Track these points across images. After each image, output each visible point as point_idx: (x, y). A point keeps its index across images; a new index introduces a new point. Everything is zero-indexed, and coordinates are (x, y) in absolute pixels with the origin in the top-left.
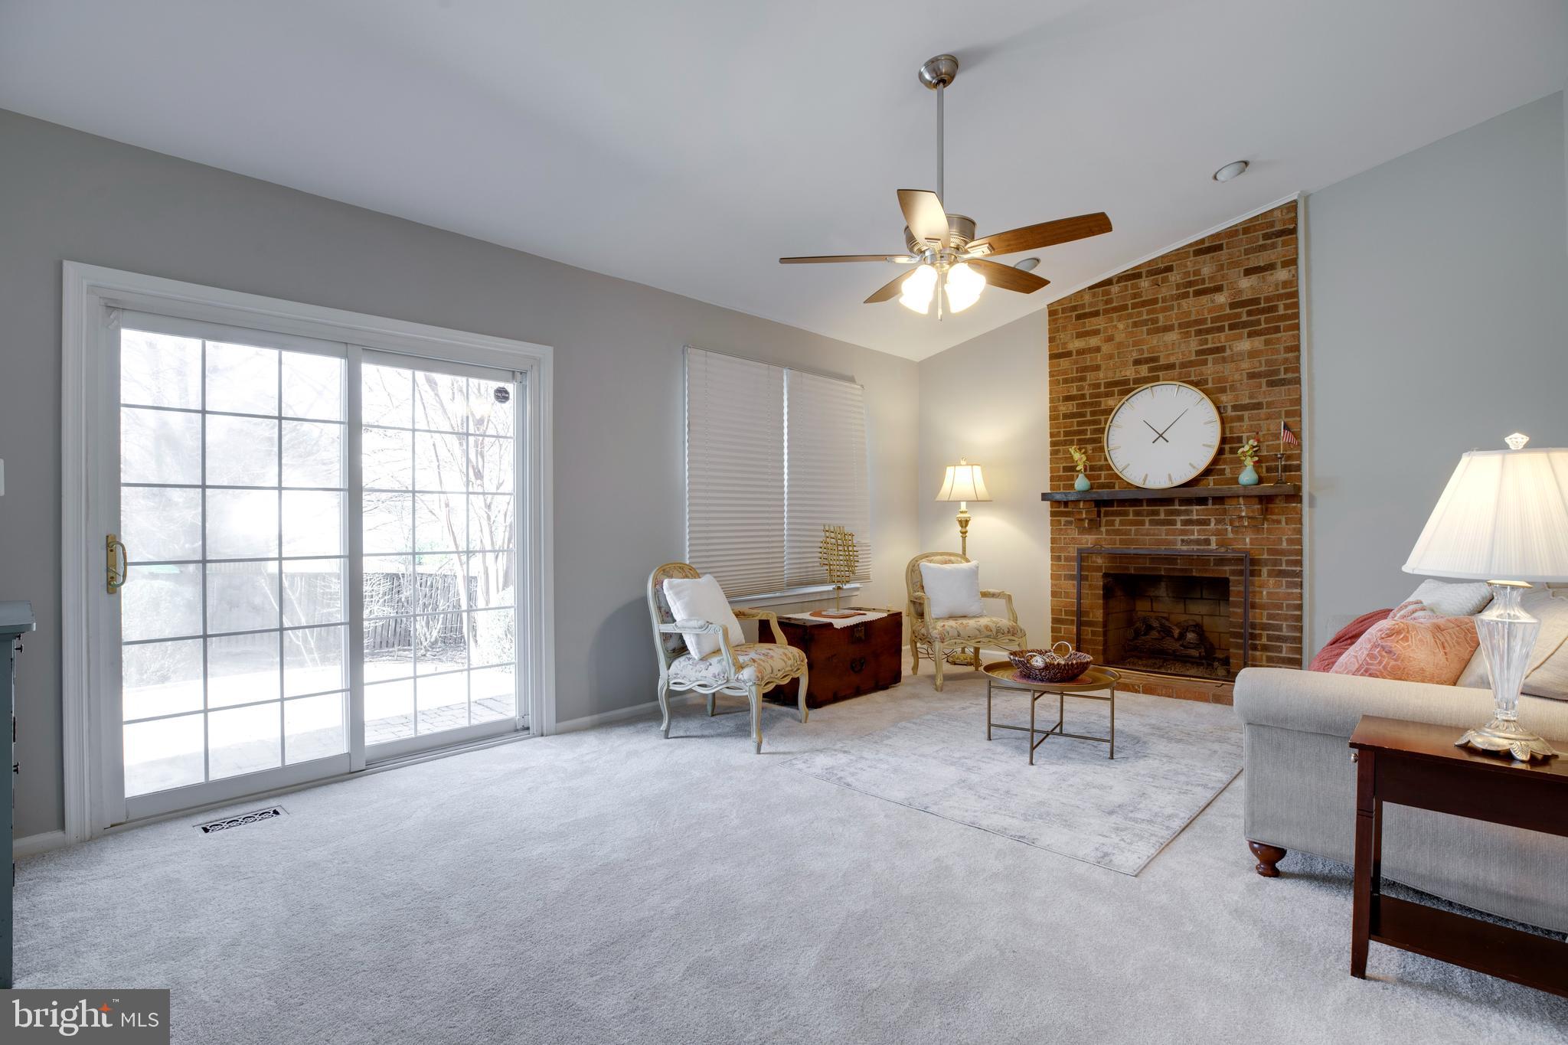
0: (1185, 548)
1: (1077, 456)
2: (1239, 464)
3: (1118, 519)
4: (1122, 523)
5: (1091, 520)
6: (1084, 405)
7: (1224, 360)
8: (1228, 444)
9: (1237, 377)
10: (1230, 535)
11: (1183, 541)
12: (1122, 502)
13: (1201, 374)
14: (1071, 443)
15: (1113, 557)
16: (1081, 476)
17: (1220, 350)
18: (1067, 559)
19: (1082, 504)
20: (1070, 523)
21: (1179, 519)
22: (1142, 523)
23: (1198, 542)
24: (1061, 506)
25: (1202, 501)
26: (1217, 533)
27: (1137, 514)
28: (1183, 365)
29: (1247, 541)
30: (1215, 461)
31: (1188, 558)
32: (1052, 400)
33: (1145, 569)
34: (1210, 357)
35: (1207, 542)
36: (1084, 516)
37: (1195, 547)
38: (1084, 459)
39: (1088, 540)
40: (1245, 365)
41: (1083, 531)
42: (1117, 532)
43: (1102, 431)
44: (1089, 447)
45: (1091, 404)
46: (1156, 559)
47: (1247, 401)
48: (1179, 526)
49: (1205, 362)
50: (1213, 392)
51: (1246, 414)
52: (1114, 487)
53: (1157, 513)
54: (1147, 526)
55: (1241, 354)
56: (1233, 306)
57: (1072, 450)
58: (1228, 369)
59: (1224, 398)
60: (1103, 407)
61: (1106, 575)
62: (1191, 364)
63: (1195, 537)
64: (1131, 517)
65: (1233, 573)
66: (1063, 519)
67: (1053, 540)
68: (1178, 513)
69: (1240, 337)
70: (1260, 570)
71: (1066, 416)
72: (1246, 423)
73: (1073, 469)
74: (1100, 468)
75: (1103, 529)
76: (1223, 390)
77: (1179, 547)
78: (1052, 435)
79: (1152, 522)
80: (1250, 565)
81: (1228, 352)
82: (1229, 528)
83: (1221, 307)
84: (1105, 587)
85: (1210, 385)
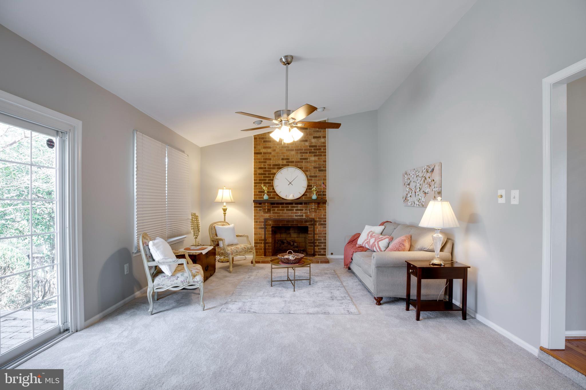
0: (296, 218)
1: (264, 188)
2: (311, 192)
3: (276, 209)
4: (278, 210)
5: (268, 209)
6: (266, 171)
7: (307, 162)
8: (309, 187)
9: (311, 167)
10: (309, 214)
11: (296, 215)
12: (278, 204)
13: (301, 165)
14: (261, 183)
15: (275, 221)
16: (265, 194)
17: (306, 159)
18: (259, 222)
19: (266, 204)
20: (261, 210)
21: (295, 209)
22: (284, 210)
23: (300, 216)
24: (258, 203)
25: (301, 204)
26: (305, 213)
27: (282, 207)
28: (296, 162)
29: (313, 215)
30: (305, 192)
31: (297, 221)
32: (255, 168)
33: (285, 224)
34: (304, 161)
35: (302, 216)
36: (266, 208)
37: (299, 217)
38: (267, 189)
39: (267, 216)
40: (313, 164)
41: (265, 212)
42: (276, 213)
43: (273, 180)
44: (267, 185)
45: (268, 171)
46: (288, 221)
47: (313, 175)
48: (295, 211)
49: (302, 162)
50: (305, 171)
51: (313, 178)
52: (275, 199)
53: (288, 207)
54: (285, 211)
55: (312, 161)
56: (310, 146)
57: (262, 185)
58: (308, 165)
59: (307, 173)
60: (272, 172)
61: (272, 227)
62: (298, 162)
63: (299, 214)
64: (280, 208)
65: (309, 225)
66: (258, 209)
67: (255, 216)
68: (294, 207)
69: (311, 156)
70: (316, 224)
71: (259, 174)
72: (313, 181)
73: (263, 192)
74: (272, 192)
75: (272, 212)
76: (307, 171)
77: (295, 217)
78: (255, 180)
79: (287, 210)
80: (313, 222)
81: (308, 160)
82: (308, 211)
83: (307, 146)
84: (272, 231)
85: (304, 169)
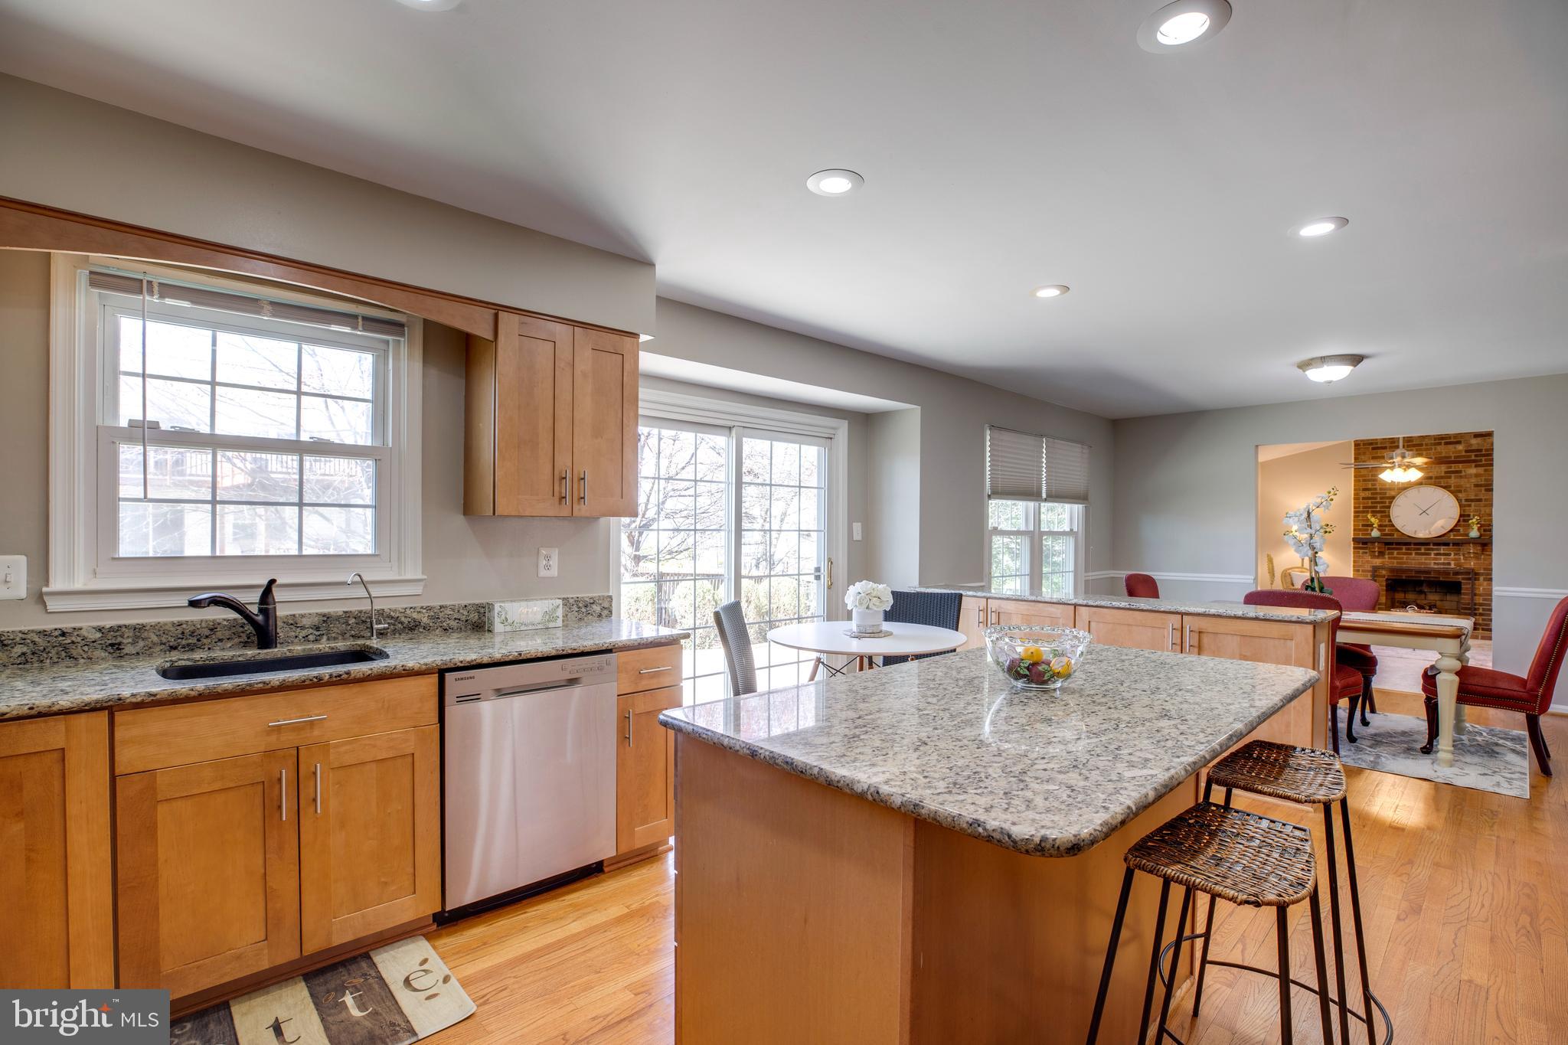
0: (1436, 567)
1: (1373, 520)
2: (1469, 526)
3: (1396, 552)
4: (1398, 554)
5: (1379, 552)
6: (1377, 493)
7: (1461, 477)
8: (1464, 518)
9: (1468, 486)
10: (1463, 561)
11: (1435, 563)
12: (1398, 544)
13: (1447, 483)
14: (1368, 512)
15: (1392, 570)
16: (1375, 530)
17: (1460, 472)
18: (1363, 571)
19: (1376, 544)
20: (1366, 553)
21: (1433, 552)
22: (1411, 554)
23: (1443, 564)
24: (1362, 543)
25: (1447, 544)
26: (1455, 560)
27: (1408, 549)
28: (1436, 478)
29: (1472, 564)
30: (1456, 525)
31: (1438, 572)
32: (1355, 490)
33: (1412, 576)
34: (1453, 475)
35: (1449, 564)
36: (1377, 549)
37: (1442, 566)
38: (1377, 521)
39: (1378, 562)
40: (1473, 480)
41: (1374, 557)
42: (1394, 558)
43: (1389, 507)
44: (1379, 515)
45: (1380, 493)
46: (1419, 572)
47: (1473, 498)
48: (1433, 556)
49: (1450, 477)
50: (1455, 492)
51: (1473, 504)
52: (1393, 535)
53: (1420, 549)
54: (1414, 555)
55: (1471, 475)
56: (1466, 451)
57: (1369, 516)
58: (1463, 482)
59: (1460, 495)
60: (1387, 495)
61: (1387, 580)
62: (1442, 477)
63: (1442, 561)
64: (1404, 551)
65: (1463, 579)
66: (1361, 551)
67: (1354, 562)
68: (1433, 550)
69: (1470, 467)
70: (1476, 578)
71: (1364, 498)
72: (1473, 508)
73: (1371, 525)
74: (1387, 524)
75: (1387, 556)
76: (1460, 491)
77: (1432, 566)
78: (1355, 508)
79: (1416, 554)
80: (1472, 575)
81: (1463, 474)
82: (1462, 557)
83: (1460, 451)
84: (1387, 586)
85: (1452, 488)
